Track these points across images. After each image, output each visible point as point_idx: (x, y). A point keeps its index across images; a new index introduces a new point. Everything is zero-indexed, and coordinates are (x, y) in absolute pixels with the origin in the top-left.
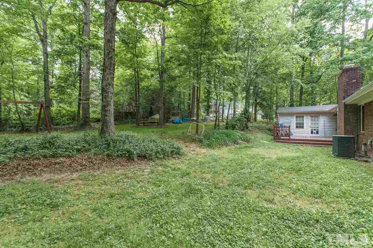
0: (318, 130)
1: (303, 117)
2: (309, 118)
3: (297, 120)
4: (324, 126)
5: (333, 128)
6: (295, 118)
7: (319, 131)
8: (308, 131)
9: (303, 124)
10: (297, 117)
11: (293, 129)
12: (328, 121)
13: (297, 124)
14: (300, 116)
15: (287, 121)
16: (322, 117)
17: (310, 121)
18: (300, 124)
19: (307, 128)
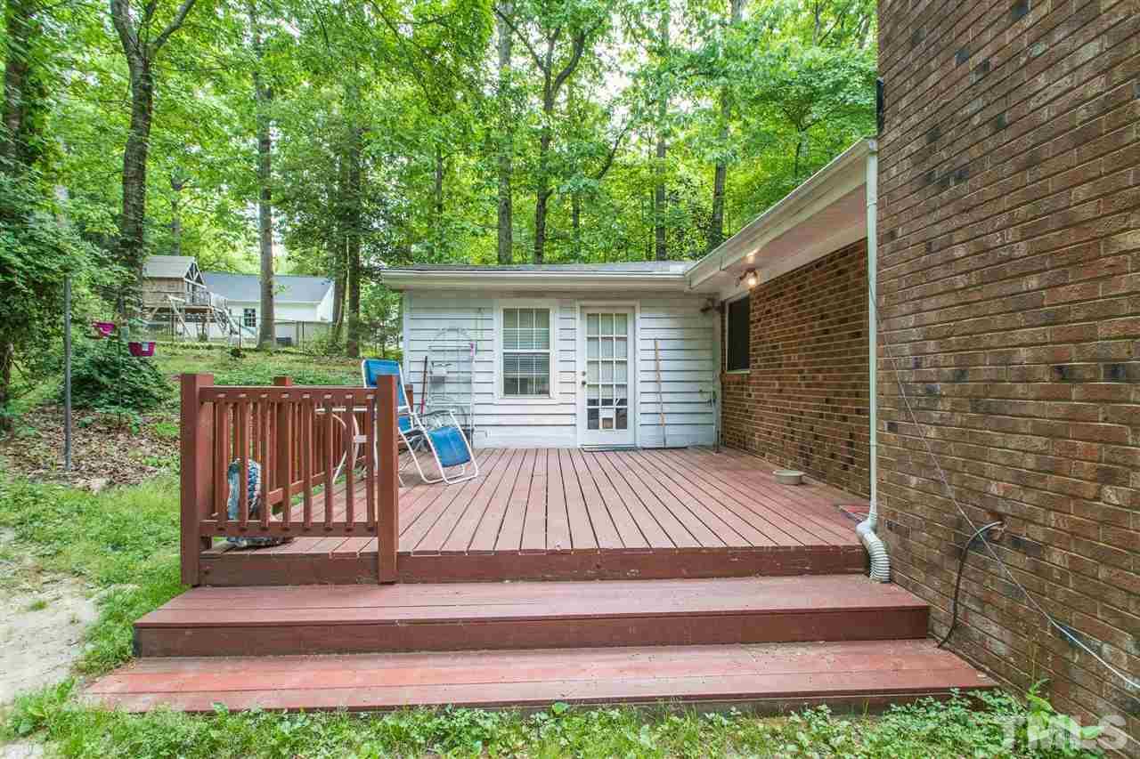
0: (623, 402)
1: (544, 315)
2: (580, 326)
3: (509, 341)
4: (652, 376)
5: (697, 387)
6: (497, 321)
7: (630, 407)
8: (571, 409)
9: (544, 363)
10: (509, 314)
11: (487, 399)
12: (678, 344)
13: (510, 363)
14: (529, 311)
15: (451, 340)
16: (647, 323)
17: (581, 344)
18: (526, 363)
19: (569, 388)
